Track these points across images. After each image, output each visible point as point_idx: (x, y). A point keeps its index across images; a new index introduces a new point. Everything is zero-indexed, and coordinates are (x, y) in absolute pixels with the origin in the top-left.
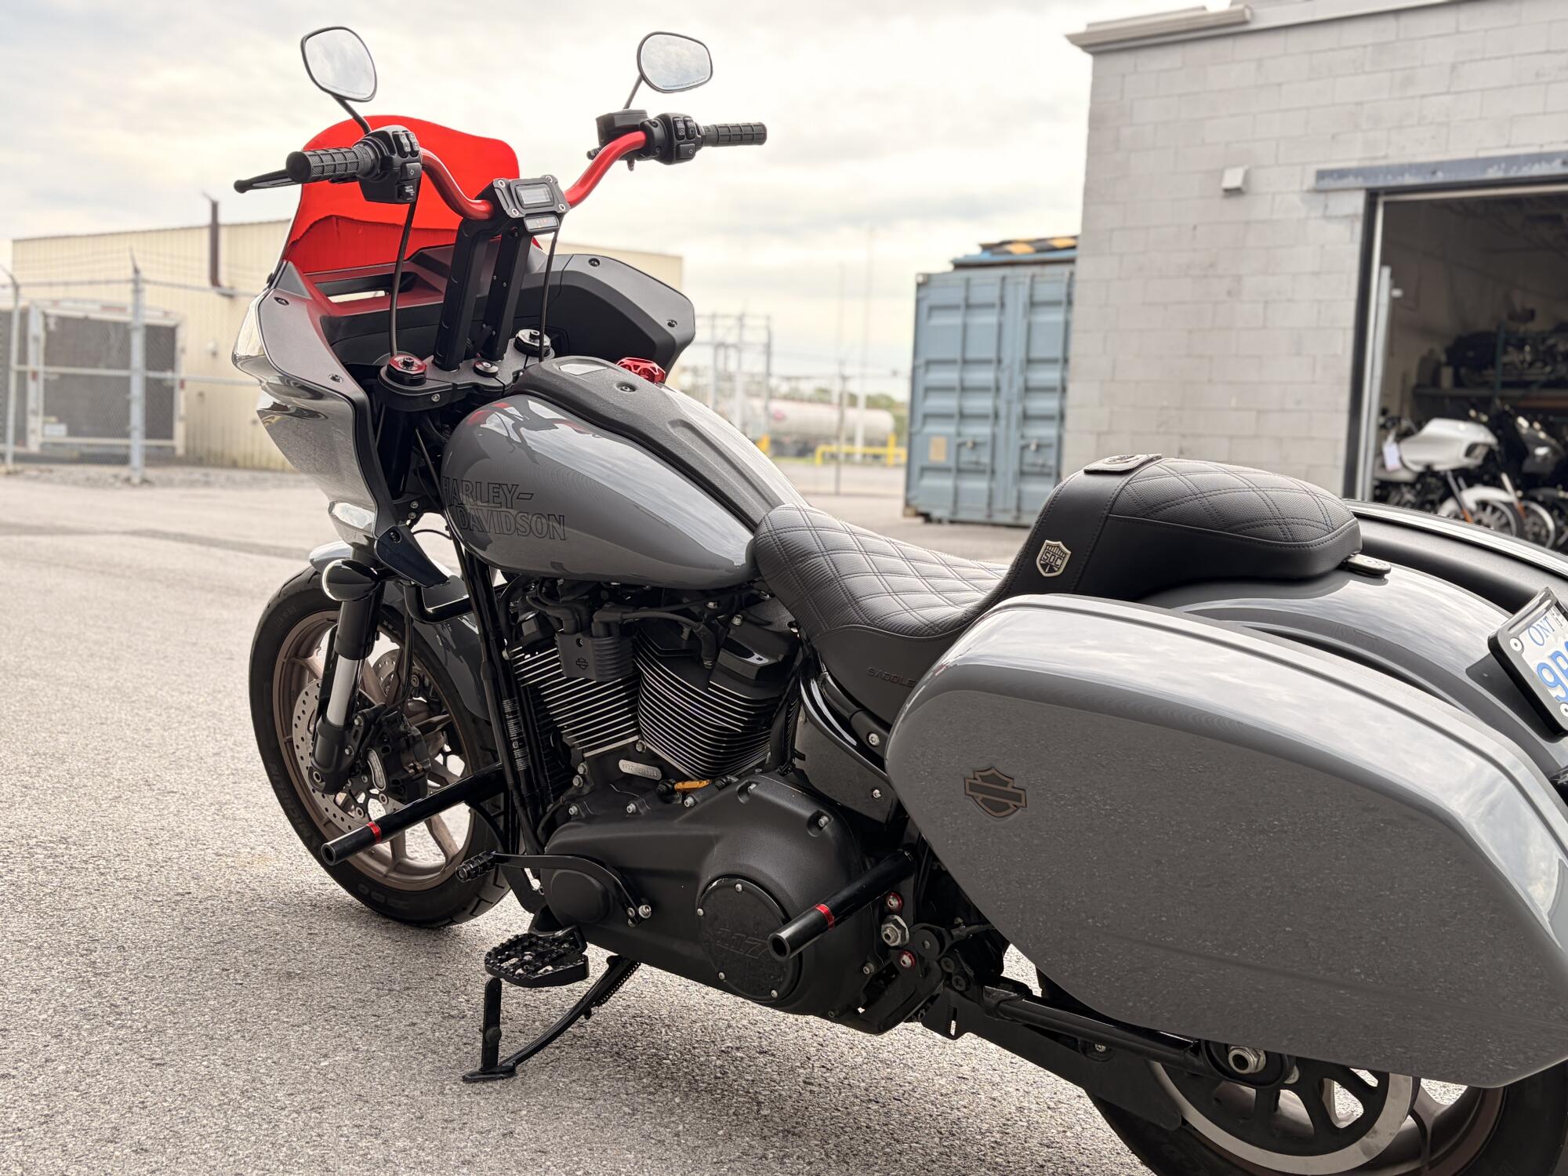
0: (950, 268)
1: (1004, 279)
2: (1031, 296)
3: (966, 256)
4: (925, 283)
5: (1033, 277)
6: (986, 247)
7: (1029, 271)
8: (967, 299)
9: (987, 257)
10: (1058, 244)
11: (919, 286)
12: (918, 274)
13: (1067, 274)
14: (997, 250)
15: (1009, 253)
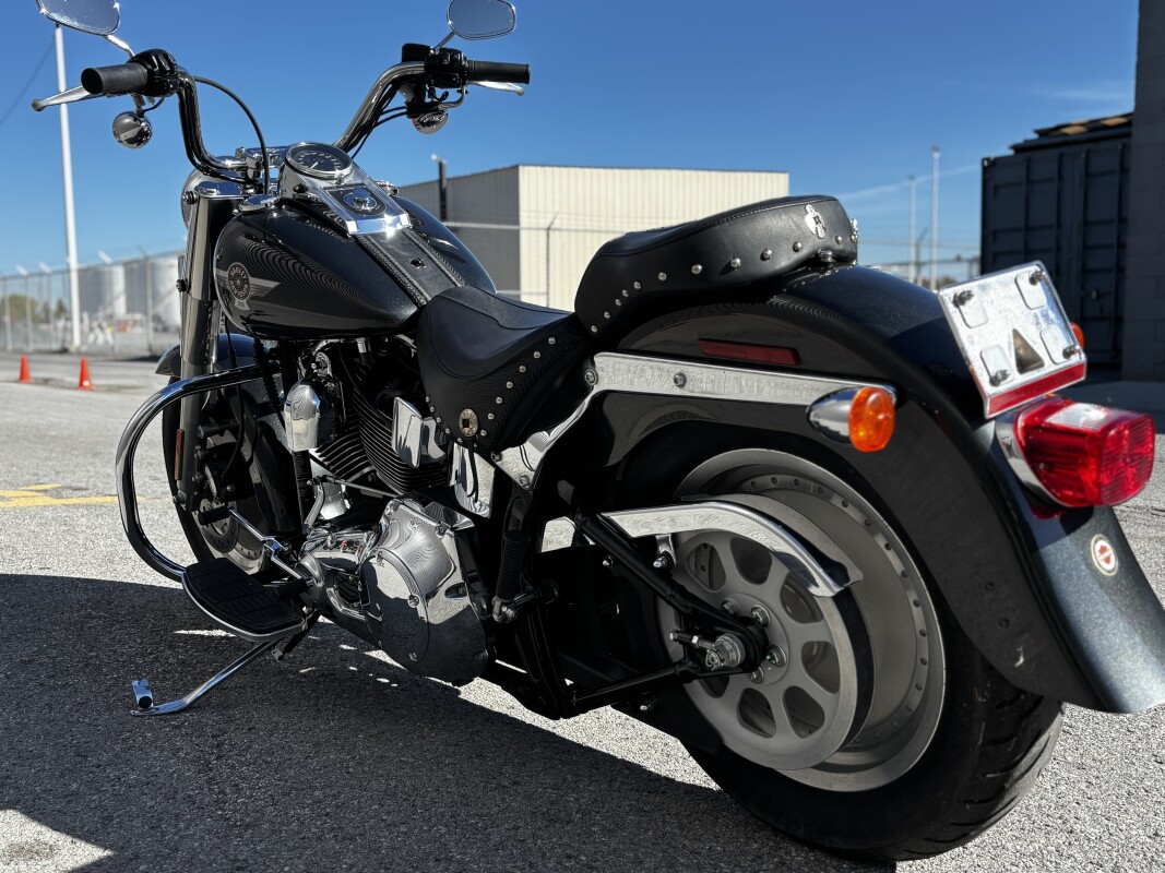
0: (1011, 152)
1: (1061, 156)
2: (1087, 168)
3: (1026, 141)
4: (991, 168)
5: (1088, 152)
6: (1042, 133)
7: (1085, 147)
8: (1028, 176)
9: (1046, 141)
10: (1109, 122)
11: (985, 170)
12: (983, 160)
13: (1120, 147)
14: (1055, 133)
15: (1066, 135)
